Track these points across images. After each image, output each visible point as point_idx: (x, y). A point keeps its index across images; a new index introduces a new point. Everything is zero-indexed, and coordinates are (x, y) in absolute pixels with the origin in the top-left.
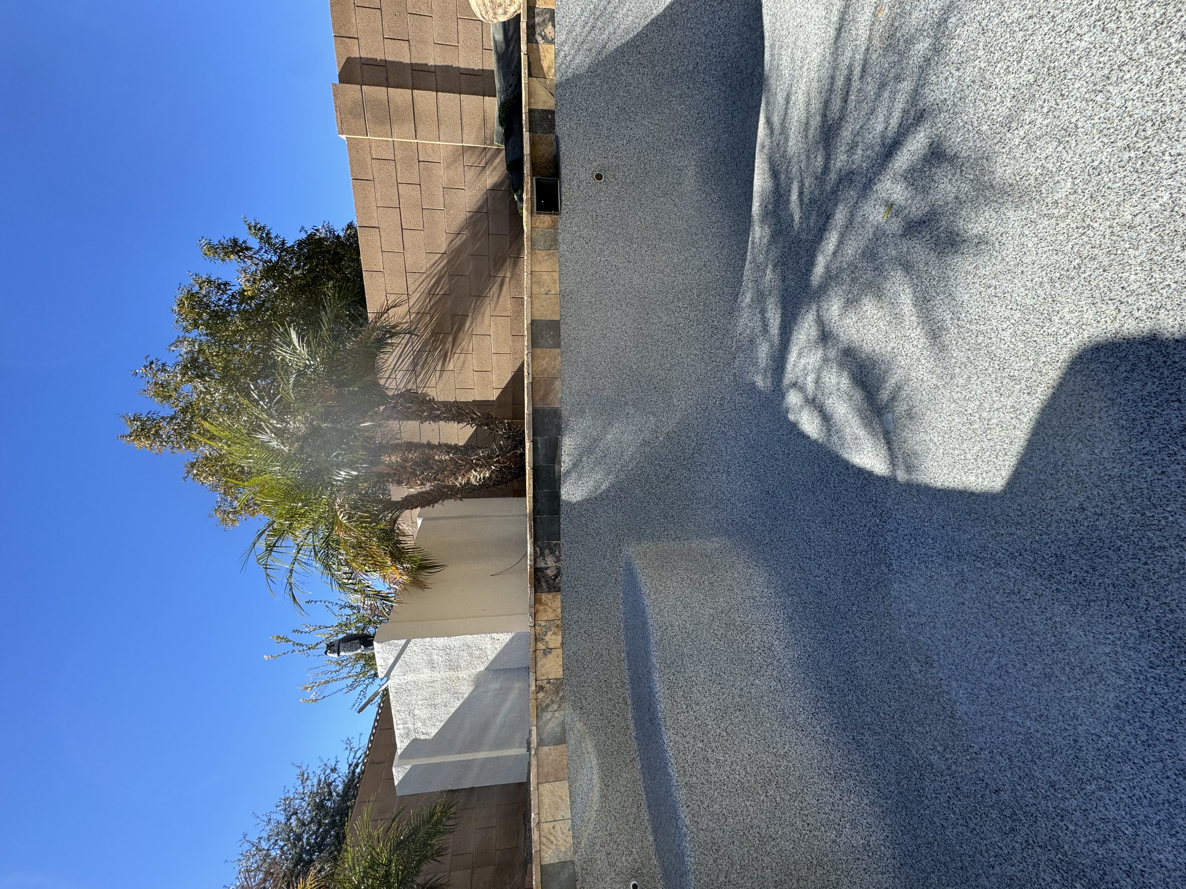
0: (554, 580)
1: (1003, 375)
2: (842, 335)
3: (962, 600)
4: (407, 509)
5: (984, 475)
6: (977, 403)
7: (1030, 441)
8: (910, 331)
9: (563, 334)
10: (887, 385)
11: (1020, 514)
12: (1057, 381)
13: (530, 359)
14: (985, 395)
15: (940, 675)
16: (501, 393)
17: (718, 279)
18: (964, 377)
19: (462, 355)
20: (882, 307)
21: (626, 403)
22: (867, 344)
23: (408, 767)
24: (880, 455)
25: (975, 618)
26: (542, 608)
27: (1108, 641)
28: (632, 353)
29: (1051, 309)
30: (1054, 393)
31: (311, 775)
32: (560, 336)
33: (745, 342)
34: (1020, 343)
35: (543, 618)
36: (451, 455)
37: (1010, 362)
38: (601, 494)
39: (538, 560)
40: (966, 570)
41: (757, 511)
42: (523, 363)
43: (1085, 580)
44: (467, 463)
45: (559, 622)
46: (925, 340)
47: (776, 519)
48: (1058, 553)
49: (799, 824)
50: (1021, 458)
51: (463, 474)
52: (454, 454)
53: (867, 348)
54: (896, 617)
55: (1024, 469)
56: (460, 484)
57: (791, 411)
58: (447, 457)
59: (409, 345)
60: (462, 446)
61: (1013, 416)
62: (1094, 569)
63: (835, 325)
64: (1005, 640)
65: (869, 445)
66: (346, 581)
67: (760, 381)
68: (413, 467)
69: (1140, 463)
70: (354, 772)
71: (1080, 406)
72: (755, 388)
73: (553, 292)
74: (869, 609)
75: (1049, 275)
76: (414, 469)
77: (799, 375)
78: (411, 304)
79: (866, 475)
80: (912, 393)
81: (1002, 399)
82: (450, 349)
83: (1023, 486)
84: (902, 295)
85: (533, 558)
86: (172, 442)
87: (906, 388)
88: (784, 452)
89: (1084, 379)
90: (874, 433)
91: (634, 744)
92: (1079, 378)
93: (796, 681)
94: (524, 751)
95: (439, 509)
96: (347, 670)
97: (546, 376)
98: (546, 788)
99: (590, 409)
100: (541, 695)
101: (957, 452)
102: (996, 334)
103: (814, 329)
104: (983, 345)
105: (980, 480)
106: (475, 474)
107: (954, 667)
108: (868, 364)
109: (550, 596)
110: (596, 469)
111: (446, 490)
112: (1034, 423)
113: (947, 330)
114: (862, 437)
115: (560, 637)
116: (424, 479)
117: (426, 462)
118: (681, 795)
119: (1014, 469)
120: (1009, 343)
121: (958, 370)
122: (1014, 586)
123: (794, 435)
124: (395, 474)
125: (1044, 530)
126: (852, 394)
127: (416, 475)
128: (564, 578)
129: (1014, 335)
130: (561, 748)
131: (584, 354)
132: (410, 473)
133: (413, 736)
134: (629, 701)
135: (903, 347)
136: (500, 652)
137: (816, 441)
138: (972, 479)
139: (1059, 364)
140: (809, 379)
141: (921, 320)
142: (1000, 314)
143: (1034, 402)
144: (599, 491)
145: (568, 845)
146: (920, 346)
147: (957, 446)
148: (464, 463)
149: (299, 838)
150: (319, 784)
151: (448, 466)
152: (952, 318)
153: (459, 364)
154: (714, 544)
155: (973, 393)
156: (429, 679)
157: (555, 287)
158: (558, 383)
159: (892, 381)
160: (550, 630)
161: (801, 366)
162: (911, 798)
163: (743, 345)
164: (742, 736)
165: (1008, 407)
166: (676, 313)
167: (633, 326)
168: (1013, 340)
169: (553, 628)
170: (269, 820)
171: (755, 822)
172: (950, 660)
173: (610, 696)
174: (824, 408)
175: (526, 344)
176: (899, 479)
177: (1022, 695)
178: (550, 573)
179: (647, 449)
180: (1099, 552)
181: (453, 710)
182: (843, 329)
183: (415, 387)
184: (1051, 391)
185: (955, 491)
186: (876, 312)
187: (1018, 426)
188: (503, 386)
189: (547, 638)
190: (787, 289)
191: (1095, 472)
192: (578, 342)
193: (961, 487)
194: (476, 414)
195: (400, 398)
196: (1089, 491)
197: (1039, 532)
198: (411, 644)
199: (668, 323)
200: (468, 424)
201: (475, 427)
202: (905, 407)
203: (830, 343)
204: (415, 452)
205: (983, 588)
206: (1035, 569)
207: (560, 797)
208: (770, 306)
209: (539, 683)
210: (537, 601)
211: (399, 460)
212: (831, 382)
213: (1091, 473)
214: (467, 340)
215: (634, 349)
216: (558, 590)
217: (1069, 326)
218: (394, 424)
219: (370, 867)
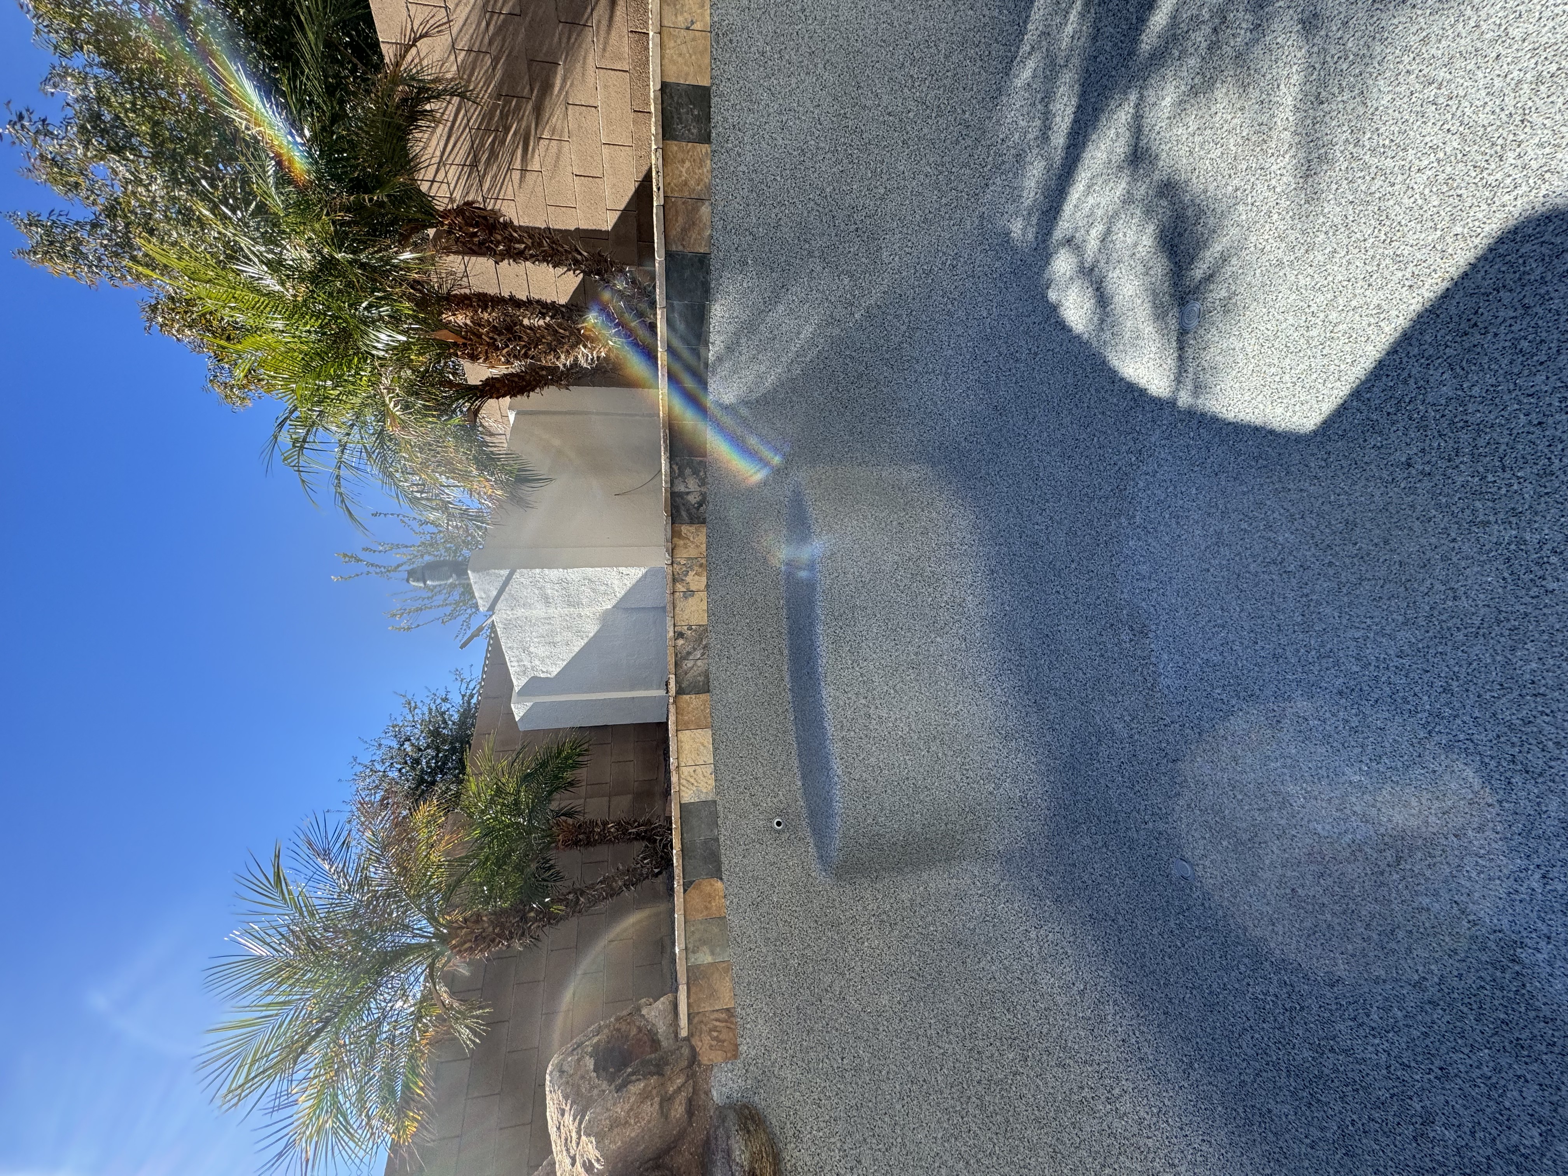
0: (698, 509)
1: (1386, 252)
2: (1164, 155)
3: (1207, 566)
4: (491, 397)
5: (1297, 408)
6: (1330, 296)
7: (1380, 362)
8: (1273, 159)
9: (716, 118)
10: (1208, 254)
11: (1324, 464)
12: (1461, 270)
13: (660, 160)
14: (1345, 283)
15: (1152, 646)
16: (620, 218)
17: (985, 25)
18: (1327, 251)
19: (554, 143)
20: (1242, 109)
21: (810, 254)
22: (1198, 177)
23: (529, 704)
24: (1165, 366)
25: (1217, 588)
26: (681, 542)
27: (1364, 625)
28: (826, 162)
29: (1511, 137)
30: (1448, 289)
31: (420, 705)
32: (709, 119)
33: (1009, 157)
34: (1434, 197)
35: (683, 555)
36: (548, 319)
37: (1406, 229)
38: (764, 395)
39: (676, 481)
40: (1226, 531)
41: (976, 433)
42: (651, 168)
43: (1368, 554)
44: (572, 333)
45: (703, 561)
46: (1291, 179)
47: (999, 445)
48: (1351, 519)
49: (958, 777)
50: (1358, 386)
51: (568, 351)
52: (552, 317)
53: (1196, 186)
54: (1121, 580)
55: (1355, 403)
56: (564, 365)
57: (1053, 286)
58: (541, 322)
59: (461, 116)
60: (563, 306)
61: (1372, 320)
62: (1386, 542)
63: (1158, 138)
64: (1242, 615)
65: (1153, 349)
66: (418, 495)
67: (1017, 228)
68: (491, 335)
69: (1516, 406)
70: (469, 703)
71: (1476, 312)
72: (1007, 242)
73: (698, 26)
74: (1091, 568)
75: (1539, 67)
76: (491, 338)
77: (1080, 224)
78: (455, 31)
79: (1136, 394)
80: (1240, 271)
81: (1367, 293)
82: (533, 126)
83: (1343, 427)
84: (1282, 86)
85: (669, 479)
86: (108, 267)
87: (1234, 261)
88: (1030, 350)
89: (1503, 269)
90: (1165, 331)
91: (789, 696)
92: (1496, 267)
93: (985, 640)
94: (662, 692)
95: (537, 399)
96: (442, 597)
97: (686, 194)
98: (685, 736)
99: (755, 260)
100: (680, 642)
101: (1273, 370)
102: (1405, 176)
103: (1122, 141)
104: (1377, 195)
105: (1288, 414)
106: (585, 351)
107: (1171, 639)
108: (1189, 214)
109: (692, 529)
110: (760, 357)
111: (544, 373)
112: (1397, 335)
113: (1331, 162)
114: (1146, 336)
115: (704, 579)
116: (509, 355)
117: (509, 329)
118: (835, 748)
119: (1341, 401)
120: (1417, 196)
121: (1322, 236)
122: (1278, 555)
123: (1050, 325)
124: (465, 345)
125: (1346, 488)
126: (1151, 264)
127: (497, 348)
128: (711, 507)
129: (1431, 182)
130: (703, 697)
131: (749, 157)
132: (488, 344)
133: (531, 674)
134: (786, 652)
135: (1253, 188)
136: (631, 589)
137: (1078, 337)
138: (1279, 411)
139: (1477, 241)
140: (1094, 233)
141: (1297, 139)
142: (1427, 139)
143: (1413, 301)
144: (762, 391)
145: (710, 787)
146: (1278, 190)
147: (1276, 362)
148: (567, 333)
149: (417, 761)
150: (430, 713)
151: (543, 337)
152: (1347, 140)
153: (550, 160)
154: (912, 473)
155: (1330, 278)
156: (543, 615)
157: (702, 14)
158: (705, 210)
159: (1217, 248)
160: (692, 570)
161: (1086, 208)
162: (1082, 760)
163: (1003, 162)
164: (911, 694)
165: (1372, 307)
166: (906, 90)
167: (831, 110)
168: (1427, 191)
169: (696, 568)
170: (380, 745)
171: (912, 774)
172: (1169, 632)
173: (763, 646)
174: (1104, 284)
175: (653, 130)
176: (1180, 403)
177: (1239, 674)
178: (693, 499)
179: (836, 331)
180: (1403, 522)
181: (577, 649)
182: (1170, 145)
183: (480, 199)
184: (1446, 285)
185: (1249, 426)
186: (1229, 117)
187: (1373, 337)
188: (622, 207)
189: (688, 579)
190: (1096, 57)
191: (1449, 416)
192: (740, 134)
193: (1259, 422)
194: (581, 254)
195: (458, 215)
196: (1428, 442)
197: (1338, 491)
198: (517, 575)
199: (890, 109)
200: (569, 270)
201: (581, 276)
202: (1224, 293)
203: (1141, 171)
204: (493, 310)
205: (1239, 554)
206: (1313, 537)
207: (703, 744)
208: (1061, 89)
209: (678, 629)
210: (675, 534)
211: (468, 322)
212: (1124, 242)
213: (1443, 416)
214: (558, 112)
215: (829, 155)
216: (704, 522)
217: (1525, 173)
218: (454, 262)
219: (496, 795)
